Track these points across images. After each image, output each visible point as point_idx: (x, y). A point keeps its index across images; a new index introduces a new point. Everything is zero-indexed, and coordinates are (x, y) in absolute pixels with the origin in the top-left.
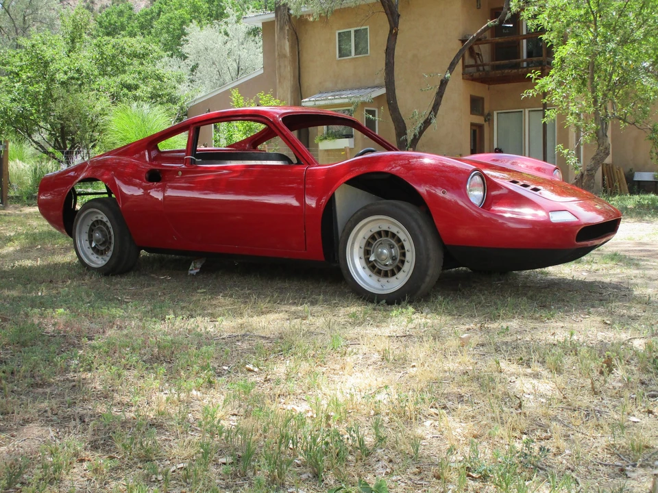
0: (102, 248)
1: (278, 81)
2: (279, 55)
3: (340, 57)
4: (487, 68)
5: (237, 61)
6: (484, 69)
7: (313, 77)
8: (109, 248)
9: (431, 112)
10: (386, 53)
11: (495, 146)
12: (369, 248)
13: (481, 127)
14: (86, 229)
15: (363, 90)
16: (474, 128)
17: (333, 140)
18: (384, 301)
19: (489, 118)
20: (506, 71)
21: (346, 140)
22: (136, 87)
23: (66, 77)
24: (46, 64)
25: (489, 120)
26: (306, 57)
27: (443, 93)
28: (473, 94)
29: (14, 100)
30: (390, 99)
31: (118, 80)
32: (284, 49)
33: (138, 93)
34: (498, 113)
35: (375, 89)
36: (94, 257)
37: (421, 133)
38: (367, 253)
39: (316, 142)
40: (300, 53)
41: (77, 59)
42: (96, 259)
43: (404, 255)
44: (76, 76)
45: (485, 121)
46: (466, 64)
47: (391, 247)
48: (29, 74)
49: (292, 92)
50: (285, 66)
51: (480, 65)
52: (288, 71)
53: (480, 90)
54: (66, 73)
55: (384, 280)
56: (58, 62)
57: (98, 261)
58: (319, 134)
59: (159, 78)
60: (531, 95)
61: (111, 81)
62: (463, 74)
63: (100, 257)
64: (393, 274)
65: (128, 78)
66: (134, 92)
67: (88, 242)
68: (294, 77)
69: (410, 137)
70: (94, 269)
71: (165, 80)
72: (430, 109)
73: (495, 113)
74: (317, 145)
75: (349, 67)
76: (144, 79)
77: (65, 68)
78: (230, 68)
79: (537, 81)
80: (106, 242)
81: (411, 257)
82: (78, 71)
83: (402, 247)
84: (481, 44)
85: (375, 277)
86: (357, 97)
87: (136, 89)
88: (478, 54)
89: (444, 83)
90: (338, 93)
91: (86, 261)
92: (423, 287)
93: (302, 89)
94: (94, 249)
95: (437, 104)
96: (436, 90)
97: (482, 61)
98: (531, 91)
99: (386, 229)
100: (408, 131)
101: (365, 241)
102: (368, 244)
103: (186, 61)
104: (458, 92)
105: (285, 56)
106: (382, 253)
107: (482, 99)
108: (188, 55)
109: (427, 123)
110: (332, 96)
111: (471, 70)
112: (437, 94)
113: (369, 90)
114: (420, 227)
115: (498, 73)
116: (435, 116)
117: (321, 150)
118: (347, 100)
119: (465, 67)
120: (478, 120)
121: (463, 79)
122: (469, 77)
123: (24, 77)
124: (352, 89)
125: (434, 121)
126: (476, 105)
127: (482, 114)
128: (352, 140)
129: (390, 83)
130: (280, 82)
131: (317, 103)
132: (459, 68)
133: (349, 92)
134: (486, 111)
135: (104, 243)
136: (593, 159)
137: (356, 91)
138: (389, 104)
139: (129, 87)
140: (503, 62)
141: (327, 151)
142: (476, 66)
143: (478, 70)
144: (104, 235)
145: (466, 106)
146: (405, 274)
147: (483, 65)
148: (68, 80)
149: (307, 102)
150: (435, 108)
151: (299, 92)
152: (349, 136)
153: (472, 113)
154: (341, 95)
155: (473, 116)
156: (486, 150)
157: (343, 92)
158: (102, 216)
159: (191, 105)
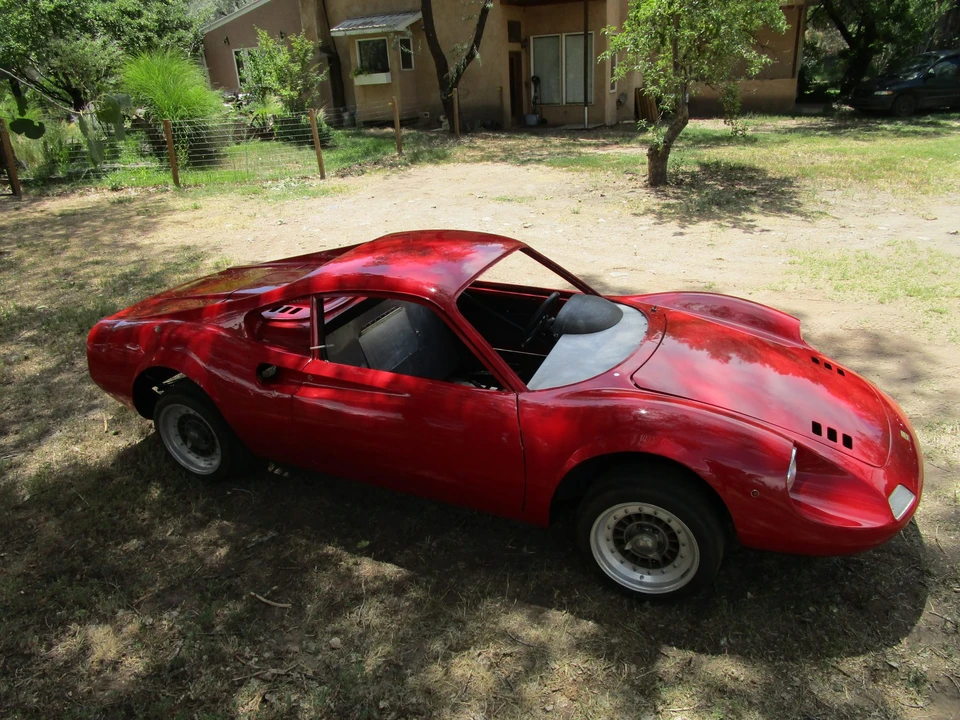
1: (300, 5)
9: (473, 45)
11: (532, 75)
13: (518, 55)
15: (395, 17)
16: (512, 56)
17: (368, 75)
19: (525, 44)
21: (383, 75)
22: (139, 14)
23: (52, 6)
25: (526, 46)
27: (484, 24)
28: (510, 19)
30: (426, 27)
33: (143, 21)
34: (534, 39)
35: (409, 14)
39: (350, 77)
45: (523, 48)
53: (517, 14)
58: (353, 69)
66: (138, 21)
69: (452, 74)
72: (472, 41)
73: (531, 38)
74: (352, 81)
79: (612, 38)
86: (390, 26)
87: (139, 17)
89: (484, 12)
90: (368, 20)
95: (478, 37)
96: (478, 20)
100: (450, 68)
107: (519, 24)
109: (470, 58)
110: (362, 24)
112: (478, 25)
113: (402, 16)
116: (477, 50)
117: (357, 86)
118: (379, 30)
120: (516, 47)
121: (501, 3)
122: (506, 1)
124: (383, 14)
125: (476, 56)
126: (514, 31)
127: (518, 40)
128: (389, 74)
130: (303, 6)
131: (348, 33)
133: (380, 20)
134: (523, 37)
137: (387, 18)
138: (428, 36)
139: (132, 15)
141: (364, 86)
145: (504, 34)
148: (55, 9)
149: (337, 31)
150: (477, 41)
151: (326, 20)
152: (385, 69)
153: (510, 41)
154: (372, 23)
155: (511, 44)
156: (524, 80)
157: (374, 19)
158: (185, 410)
159: (206, 32)
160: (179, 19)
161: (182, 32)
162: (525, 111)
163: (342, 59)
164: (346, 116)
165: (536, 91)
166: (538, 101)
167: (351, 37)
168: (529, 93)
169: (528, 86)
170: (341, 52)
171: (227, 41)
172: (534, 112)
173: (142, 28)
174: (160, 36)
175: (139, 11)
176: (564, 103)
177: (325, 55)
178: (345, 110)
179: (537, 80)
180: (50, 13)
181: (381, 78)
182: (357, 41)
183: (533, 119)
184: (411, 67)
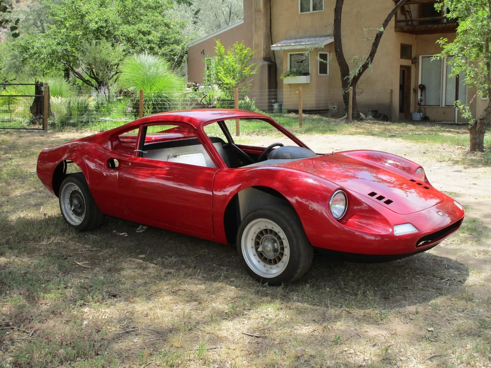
0: (79, 211)
1: (254, 29)
2: (255, 10)
3: (301, 12)
4: (415, 23)
5: (230, 6)
6: (412, 23)
7: (280, 27)
8: (83, 211)
9: (368, 58)
10: (335, 12)
11: (420, 83)
12: (258, 241)
13: (409, 68)
14: (68, 196)
15: (318, 39)
16: (403, 69)
17: (294, 77)
18: (267, 283)
19: (415, 61)
20: (429, 26)
21: (304, 77)
22: (149, 33)
23: (97, 26)
24: (83, 16)
25: (415, 62)
26: (276, 11)
27: (378, 44)
28: (403, 42)
29: (59, 44)
30: (337, 47)
31: (136, 27)
32: (259, 5)
33: (150, 37)
34: (422, 57)
35: (328, 38)
36: (73, 217)
37: (360, 74)
38: (257, 244)
39: (281, 78)
40: (272, 8)
41: (105, 12)
42: (75, 218)
43: (283, 249)
44: (104, 25)
45: (412, 63)
46: (398, 19)
47: (275, 241)
48: (71, 23)
49: (264, 39)
50: (260, 19)
51: (409, 21)
52: (262, 22)
53: (408, 39)
54: (97, 23)
55: (268, 266)
56: (92, 14)
57: (76, 221)
58: (284, 72)
59: (167, 25)
60: (438, 58)
61: (130, 28)
62: (395, 28)
63: (78, 217)
64: (275, 263)
65: (143, 27)
66: (148, 37)
67: (69, 205)
68: (266, 27)
69: (351, 77)
70: (73, 226)
71: (172, 26)
72: (368, 56)
73: (420, 57)
74: (282, 80)
75: (309, 19)
76: (155, 26)
77: (96, 19)
78: (224, 12)
79: (444, 47)
80: (81, 207)
81: (287, 251)
82: (106, 21)
83: (282, 243)
84: (411, 4)
85: (262, 263)
86: (312, 44)
87: (149, 35)
88: (408, 11)
89: (379, 36)
90: (299, 40)
91: (68, 219)
92: (296, 276)
93: (272, 36)
94: (73, 211)
95: (373, 53)
96: (373, 41)
97: (411, 18)
98: (439, 55)
99: (271, 228)
100: (350, 73)
101: (255, 235)
102: (258, 237)
103: (191, 6)
104: (391, 42)
105: (259, 11)
106: (267, 246)
107: (410, 46)
108: (193, 3)
109: (365, 67)
110: (294, 43)
111: (403, 24)
112: (374, 44)
113: (323, 38)
114: (294, 231)
115: (423, 27)
116: (371, 61)
117: (285, 84)
118: (303, 47)
119: (397, 22)
120: (407, 62)
121: (395, 31)
122: (399, 29)
123: (67, 25)
124: (310, 37)
125: (370, 66)
126: (405, 51)
127: (409, 57)
128: (308, 77)
129: (337, 34)
130: (255, 30)
131: (283, 48)
132: (392, 23)
133: (307, 40)
134: (413, 56)
135: (80, 208)
136: (485, 110)
137: (313, 39)
138: (336, 51)
139: (144, 33)
140: (426, 19)
141: (290, 85)
142: (406, 21)
143: (407, 25)
144: (80, 202)
145: (397, 52)
146: (284, 264)
147: (412, 21)
148: (98, 28)
149: (275, 47)
150: (372, 55)
151: (270, 38)
152: (306, 74)
153: (401, 58)
154: (301, 42)
155: (403, 60)
156: (412, 86)
157: (303, 40)
158: (77, 188)
159: (190, 46)
160: (174, 37)
161: (175, 46)
162: (412, 109)
163: (278, 66)
164: (276, 106)
165: (421, 96)
166: (423, 103)
167: (285, 51)
168: (416, 96)
169: (415, 91)
170: (278, 62)
171: (203, 52)
172: (419, 111)
173: (149, 42)
174: (160, 48)
175: (150, 31)
176: (444, 105)
177: (266, 63)
178: (276, 102)
179: (423, 88)
180: (95, 30)
181: (303, 79)
182: (289, 54)
183: (417, 116)
184: (326, 73)
